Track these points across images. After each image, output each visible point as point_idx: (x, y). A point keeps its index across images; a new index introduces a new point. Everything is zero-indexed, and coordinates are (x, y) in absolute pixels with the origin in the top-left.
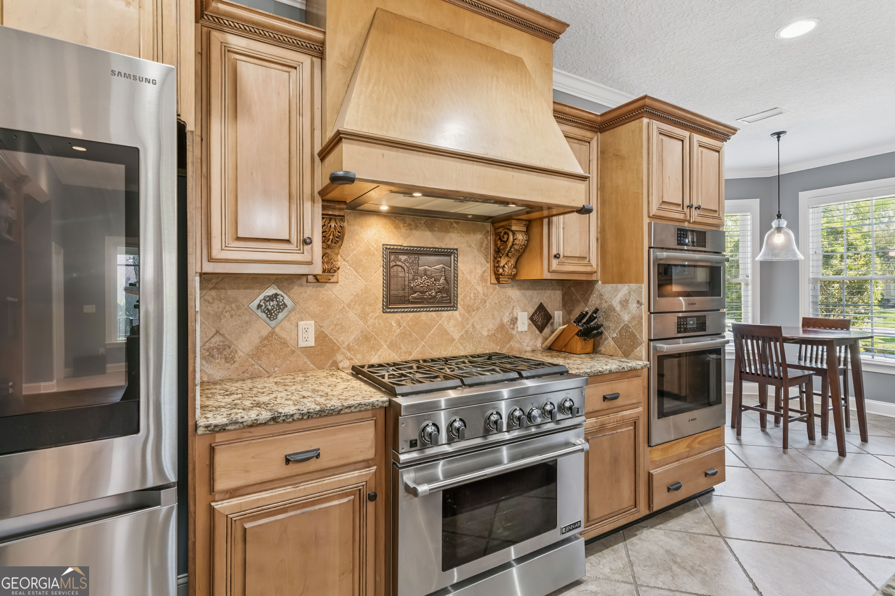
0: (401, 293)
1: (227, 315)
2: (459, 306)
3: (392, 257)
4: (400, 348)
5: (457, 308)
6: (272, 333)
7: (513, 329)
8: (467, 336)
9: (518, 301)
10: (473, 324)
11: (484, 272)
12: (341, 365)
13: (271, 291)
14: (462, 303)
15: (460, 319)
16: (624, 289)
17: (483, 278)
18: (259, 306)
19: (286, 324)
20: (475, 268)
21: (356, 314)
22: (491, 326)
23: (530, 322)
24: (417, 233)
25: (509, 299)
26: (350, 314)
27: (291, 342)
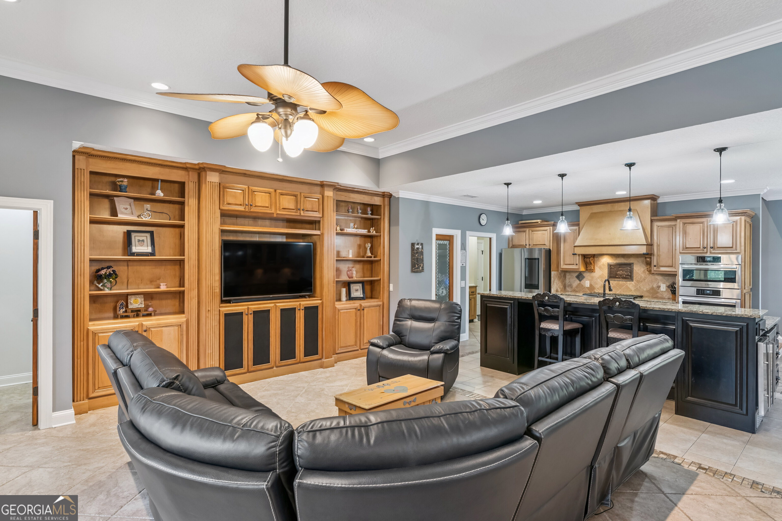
0: (614, 275)
1: (571, 278)
2: (634, 280)
3: (611, 266)
5: (633, 281)
6: (580, 283)
7: (658, 289)
8: (636, 290)
9: (661, 280)
10: (640, 286)
11: (645, 270)
15: (634, 284)
17: (644, 272)
19: (583, 281)
20: (641, 269)
21: (600, 280)
22: (648, 288)
23: (667, 288)
24: (618, 259)
25: (656, 279)
26: (598, 280)
27: (584, 286)
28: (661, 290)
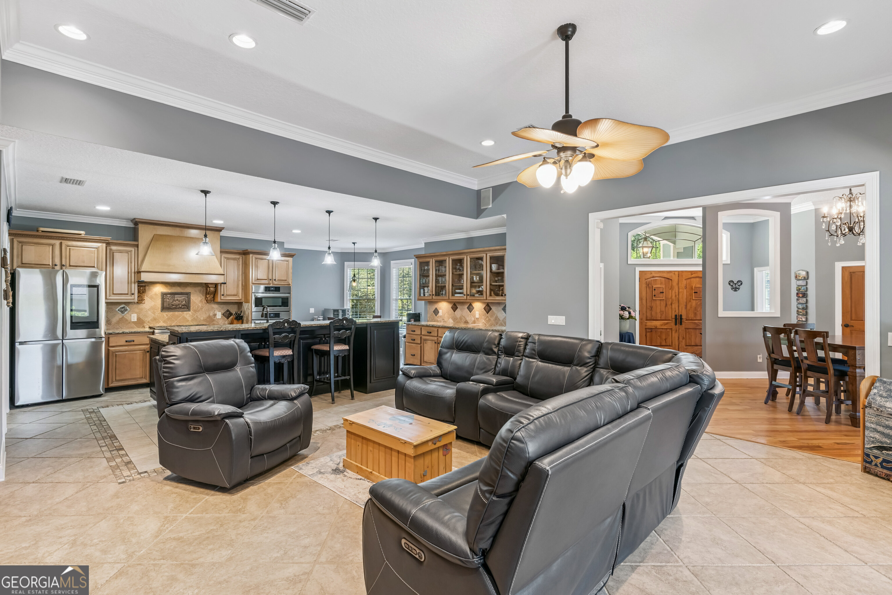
0: (168, 306)
1: (109, 312)
3: (165, 296)
4: (167, 323)
6: (123, 317)
7: (215, 318)
8: (194, 320)
9: (217, 309)
10: (197, 317)
11: (202, 299)
12: (146, 327)
13: (122, 306)
14: (192, 309)
15: (191, 314)
16: (247, 304)
17: (201, 301)
18: (119, 310)
19: (127, 315)
20: (198, 298)
21: (151, 312)
22: (205, 317)
23: (222, 315)
24: (174, 288)
25: (213, 308)
26: (149, 312)
27: (129, 320)
28: (217, 318)
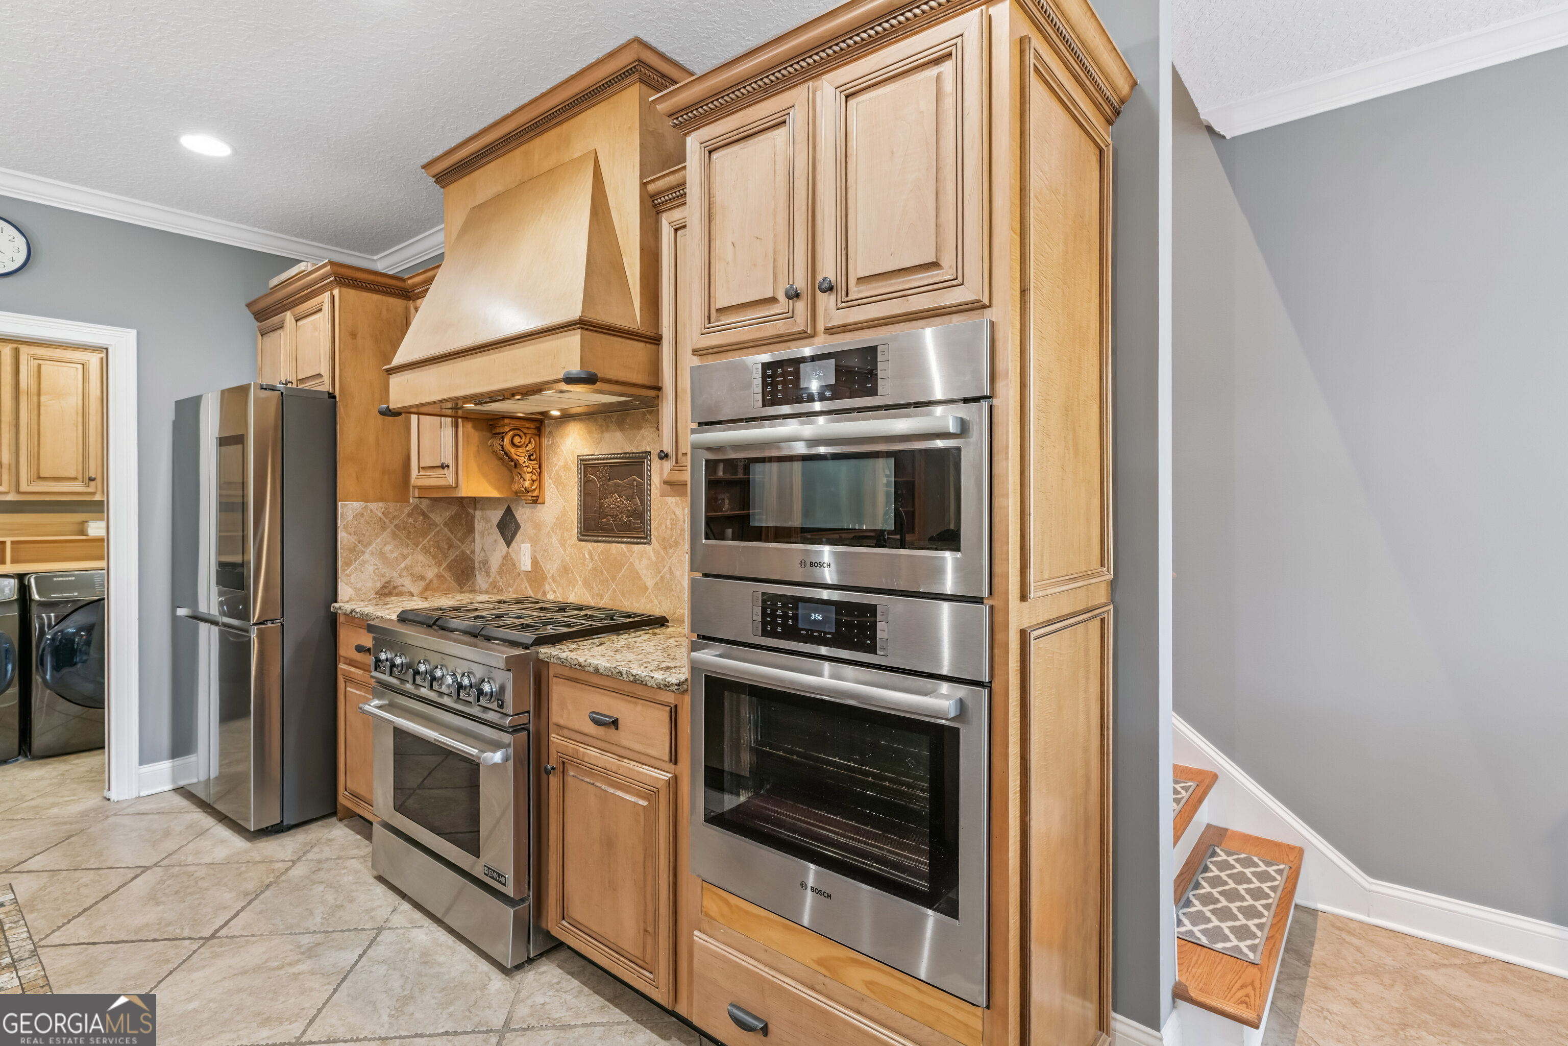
1: (487, 533)
2: (653, 538)
4: (592, 588)
5: (651, 540)
6: (508, 553)
8: (661, 585)
10: (670, 568)
13: (507, 510)
14: (656, 534)
15: (654, 559)
18: (498, 525)
19: (516, 546)
21: (557, 539)
24: (607, 436)
26: (554, 540)
27: (517, 565)
